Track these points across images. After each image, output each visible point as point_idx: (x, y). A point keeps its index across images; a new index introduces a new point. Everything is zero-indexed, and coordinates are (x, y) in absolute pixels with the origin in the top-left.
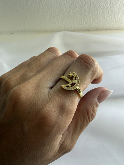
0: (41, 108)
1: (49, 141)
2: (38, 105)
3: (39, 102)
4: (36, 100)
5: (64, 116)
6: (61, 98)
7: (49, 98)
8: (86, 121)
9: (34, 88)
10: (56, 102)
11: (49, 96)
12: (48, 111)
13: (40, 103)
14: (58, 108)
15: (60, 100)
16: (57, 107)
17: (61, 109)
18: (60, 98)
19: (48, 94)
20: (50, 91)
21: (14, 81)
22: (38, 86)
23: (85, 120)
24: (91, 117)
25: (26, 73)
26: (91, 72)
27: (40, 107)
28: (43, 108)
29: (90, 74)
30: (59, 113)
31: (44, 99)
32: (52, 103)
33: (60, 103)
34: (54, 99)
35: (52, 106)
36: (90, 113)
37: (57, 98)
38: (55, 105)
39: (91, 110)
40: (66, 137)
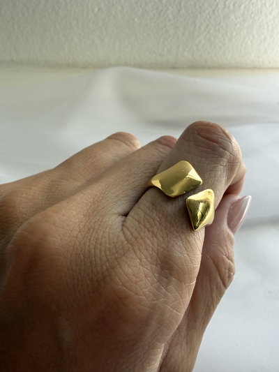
0: (107, 270)
2: (98, 261)
3: (100, 252)
4: (92, 247)
5: (172, 287)
6: (158, 236)
7: (127, 240)
9: (85, 216)
10: (147, 250)
11: (124, 233)
13: (103, 254)
14: (154, 267)
15: (158, 245)
16: (151, 264)
17: (162, 269)
18: (156, 237)
19: (122, 229)
20: (124, 221)
21: (25, 198)
22: (95, 211)
26: (224, 161)
27: (105, 267)
28: (113, 268)
29: (222, 167)
30: (158, 282)
31: (113, 243)
32: (135, 252)
33: (158, 250)
34: (140, 241)
35: (138, 260)
36: (224, 264)
37: (148, 238)
38: (146, 258)
39: (224, 256)
40: (173, 341)
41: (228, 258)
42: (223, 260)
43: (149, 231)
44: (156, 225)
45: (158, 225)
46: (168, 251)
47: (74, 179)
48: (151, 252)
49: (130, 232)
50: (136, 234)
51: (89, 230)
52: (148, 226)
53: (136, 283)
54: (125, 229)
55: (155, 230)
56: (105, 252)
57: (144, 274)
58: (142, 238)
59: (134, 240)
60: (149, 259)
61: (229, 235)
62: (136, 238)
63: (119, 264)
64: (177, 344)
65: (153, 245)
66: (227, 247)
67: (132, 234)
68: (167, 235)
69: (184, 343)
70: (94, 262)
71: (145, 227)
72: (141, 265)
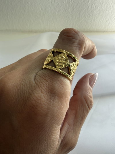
3: (26, 88)
8: (86, 109)
10: (44, 87)
14: (48, 93)
15: (48, 84)
16: (46, 92)
17: (51, 93)
18: (47, 81)
24: (90, 103)
27: (28, 94)
28: (31, 94)
30: (50, 98)
32: (39, 88)
33: (49, 86)
34: (41, 83)
36: (89, 99)
37: (44, 82)
38: (44, 90)
39: (89, 96)
40: (67, 131)
41: (90, 97)
42: (88, 97)
43: (44, 79)
44: (47, 77)
45: (48, 76)
46: (53, 86)
48: (46, 87)
49: (37, 80)
50: (39, 81)
52: (44, 77)
53: (40, 100)
54: (35, 80)
55: (47, 79)
56: (28, 88)
57: (44, 96)
58: (42, 82)
59: (38, 83)
60: (46, 90)
61: (90, 88)
62: (39, 83)
63: (33, 93)
65: (46, 84)
66: (89, 92)
68: (52, 80)
69: (72, 131)
70: (24, 92)
71: (43, 78)
72: (42, 92)
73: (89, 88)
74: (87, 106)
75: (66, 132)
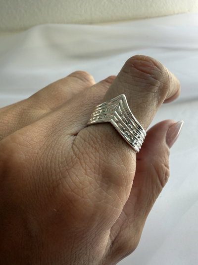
0: (60, 179)
1: (86, 248)
2: (53, 171)
3: (55, 165)
4: (49, 161)
6: (100, 151)
7: (76, 155)
8: (157, 187)
11: (73, 150)
12: (75, 183)
15: (100, 158)
16: (94, 173)
17: (104, 177)
18: (98, 151)
19: (72, 147)
20: (74, 140)
23: (155, 187)
24: (164, 177)
25: (29, 110)
27: (58, 177)
28: (65, 177)
29: (154, 94)
31: (65, 157)
32: (81, 165)
33: (100, 162)
34: (86, 155)
35: (84, 171)
37: (92, 153)
38: (90, 169)
39: (163, 165)
40: (123, 224)
43: (92, 147)
44: (98, 142)
45: (100, 142)
46: (108, 163)
47: (41, 108)
48: (94, 164)
49: (78, 148)
50: (82, 149)
51: (47, 147)
52: (92, 143)
53: (82, 189)
54: (74, 146)
55: (98, 146)
56: (59, 164)
57: (89, 182)
58: (87, 153)
60: (93, 170)
62: (82, 154)
63: (69, 173)
64: (126, 227)
65: (96, 158)
67: (79, 149)
68: (107, 150)
69: (131, 226)
70: (50, 173)
71: (89, 144)
72: (86, 174)
73: (164, 149)
74: (159, 181)
75: (121, 228)
